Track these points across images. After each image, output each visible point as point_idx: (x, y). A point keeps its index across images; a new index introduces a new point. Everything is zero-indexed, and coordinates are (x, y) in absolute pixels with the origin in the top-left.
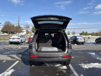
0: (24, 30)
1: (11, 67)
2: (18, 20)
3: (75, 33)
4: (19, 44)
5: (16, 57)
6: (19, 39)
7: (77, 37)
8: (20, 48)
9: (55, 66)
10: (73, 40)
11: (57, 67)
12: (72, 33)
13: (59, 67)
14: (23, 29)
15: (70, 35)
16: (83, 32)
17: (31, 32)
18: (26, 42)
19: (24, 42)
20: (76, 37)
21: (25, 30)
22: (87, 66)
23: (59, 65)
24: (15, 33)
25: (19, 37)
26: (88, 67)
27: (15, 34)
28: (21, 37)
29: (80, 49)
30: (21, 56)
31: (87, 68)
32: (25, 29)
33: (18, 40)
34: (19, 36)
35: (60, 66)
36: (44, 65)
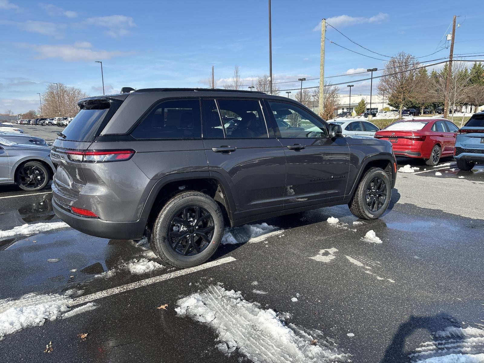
2: (449, 37)
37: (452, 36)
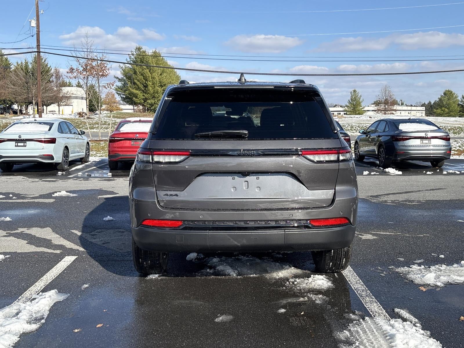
0: (70, 85)
1: (41, 284)
2: (34, 24)
3: (394, 103)
4: (55, 175)
5: (57, 239)
6: (53, 141)
7: (403, 127)
8: (63, 193)
9: (268, 276)
10: (380, 147)
11: (281, 279)
12: (377, 103)
13: (288, 280)
14: (64, 85)
15: (360, 113)
16: (448, 94)
17: (118, 98)
18: (92, 159)
19: (82, 160)
20: (395, 124)
21: (79, 86)
22: (438, 277)
23: (293, 271)
24: (15, 107)
25: (54, 133)
26: (444, 279)
27: (15, 113)
28: (61, 130)
29: (413, 197)
30: (79, 234)
31: (439, 284)
32: (74, 82)
33: (48, 149)
34: (51, 125)
35: (296, 276)
36: (212, 271)
37: (36, 22)
